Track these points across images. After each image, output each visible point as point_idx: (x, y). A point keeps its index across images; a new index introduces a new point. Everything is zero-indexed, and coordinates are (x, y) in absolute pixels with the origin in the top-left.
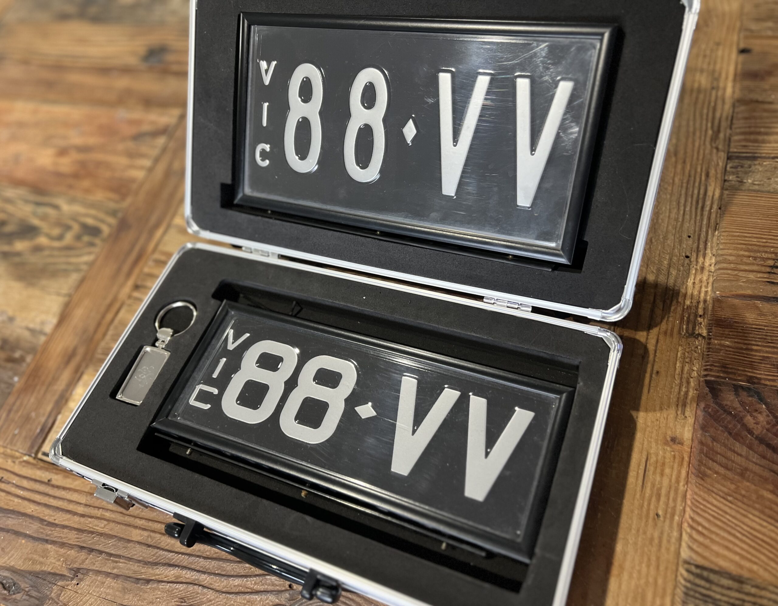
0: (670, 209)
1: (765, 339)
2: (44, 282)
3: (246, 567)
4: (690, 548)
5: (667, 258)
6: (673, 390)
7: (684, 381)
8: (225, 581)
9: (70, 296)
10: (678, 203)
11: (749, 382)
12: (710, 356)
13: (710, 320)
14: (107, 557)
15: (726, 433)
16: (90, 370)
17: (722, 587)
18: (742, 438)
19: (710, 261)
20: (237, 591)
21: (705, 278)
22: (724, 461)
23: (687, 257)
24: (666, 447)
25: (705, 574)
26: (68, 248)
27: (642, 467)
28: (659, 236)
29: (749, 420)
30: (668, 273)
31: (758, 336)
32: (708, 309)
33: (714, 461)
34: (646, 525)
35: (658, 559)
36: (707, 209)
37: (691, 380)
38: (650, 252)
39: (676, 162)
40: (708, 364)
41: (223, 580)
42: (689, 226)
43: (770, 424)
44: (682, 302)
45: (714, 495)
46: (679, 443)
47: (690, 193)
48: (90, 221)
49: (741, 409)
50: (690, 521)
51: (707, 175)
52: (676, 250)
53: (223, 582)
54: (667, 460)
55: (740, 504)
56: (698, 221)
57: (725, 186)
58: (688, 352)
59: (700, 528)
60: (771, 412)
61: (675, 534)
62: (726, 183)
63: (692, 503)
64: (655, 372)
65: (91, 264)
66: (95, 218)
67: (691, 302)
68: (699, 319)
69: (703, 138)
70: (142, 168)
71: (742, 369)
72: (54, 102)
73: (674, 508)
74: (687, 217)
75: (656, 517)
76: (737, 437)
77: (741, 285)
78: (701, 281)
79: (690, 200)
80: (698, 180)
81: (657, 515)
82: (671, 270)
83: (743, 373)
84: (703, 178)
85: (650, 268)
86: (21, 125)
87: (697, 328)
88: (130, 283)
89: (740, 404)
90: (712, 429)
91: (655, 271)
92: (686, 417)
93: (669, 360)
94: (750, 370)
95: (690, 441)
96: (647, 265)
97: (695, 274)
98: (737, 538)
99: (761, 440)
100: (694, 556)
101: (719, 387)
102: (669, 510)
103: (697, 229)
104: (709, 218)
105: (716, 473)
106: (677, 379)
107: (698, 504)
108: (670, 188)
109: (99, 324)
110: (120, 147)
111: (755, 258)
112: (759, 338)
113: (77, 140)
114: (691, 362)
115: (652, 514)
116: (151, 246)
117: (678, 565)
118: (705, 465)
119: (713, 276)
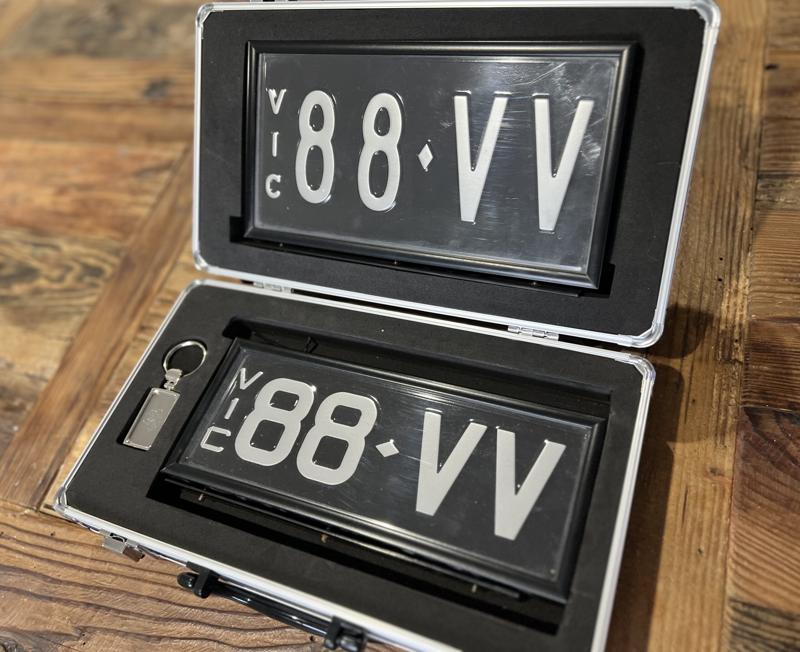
0: (700, 231)
2: (44, 326)
3: (264, 620)
4: (735, 584)
5: (699, 281)
6: (710, 419)
7: (722, 409)
8: (242, 636)
9: (72, 339)
10: (708, 225)
11: (790, 408)
12: (748, 382)
13: (746, 345)
14: (115, 614)
15: (769, 462)
16: (94, 416)
17: (772, 625)
18: (786, 467)
19: (743, 283)
20: (255, 646)
21: (739, 301)
22: (768, 491)
23: (720, 280)
24: (705, 479)
25: (753, 611)
26: (69, 290)
27: (682, 501)
28: (690, 259)
29: (792, 448)
30: (701, 297)
31: (798, 360)
32: (744, 333)
33: (757, 492)
34: (688, 562)
35: (702, 597)
36: (739, 229)
37: (730, 407)
38: (681, 275)
39: (704, 183)
40: (746, 390)
41: (239, 634)
42: (721, 248)
44: (717, 327)
45: (759, 528)
46: (719, 475)
47: (720, 214)
48: (92, 261)
49: (783, 437)
50: (734, 556)
51: (737, 195)
52: (708, 274)
53: (240, 636)
54: (708, 493)
55: (786, 536)
56: (729, 243)
57: (756, 206)
58: (725, 379)
59: (745, 564)
61: (720, 570)
62: (758, 203)
63: (736, 537)
64: (691, 401)
65: (93, 306)
66: (97, 257)
67: (726, 327)
68: (735, 344)
69: (731, 157)
70: (144, 205)
71: (782, 394)
72: (54, 140)
73: (717, 543)
74: (718, 239)
75: (698, 553)
76: (780, 466)
77: (777, 308)
78: (735, 304)
79: (720, 221)
80: (727, 200)
81: (700, 551)
82: (704, 294)
83: (784, 399)
84: (733, 198)
85: (681, 292)
86: (18, 164)
87: (733, 354)
88: (135, 324)
89: (782, 431)
90: (754, 459)
91: (686, 296)
92: (726, 447)
93: (705, 388)
94: (791, 396)
95: (732, 471)
96: (679, 290)
97: (729, 298)
98: (785, 572)
100: (741, 594)
101: (759, 414)
102: (712, 545)
103: (729, 251)
104: (741, 239)
105: (760, 504)
106: (714, 407)
107: (742, 538)
108: (699, 210)
109: (103, 368)
110: (123, 183)
111: (791, 279)
113: (76, 177)
114: (728, 389)
115: (694, 550)
116: (157, 286)
117: (723, 603)
118: (748, 497)
119: (748, 299)
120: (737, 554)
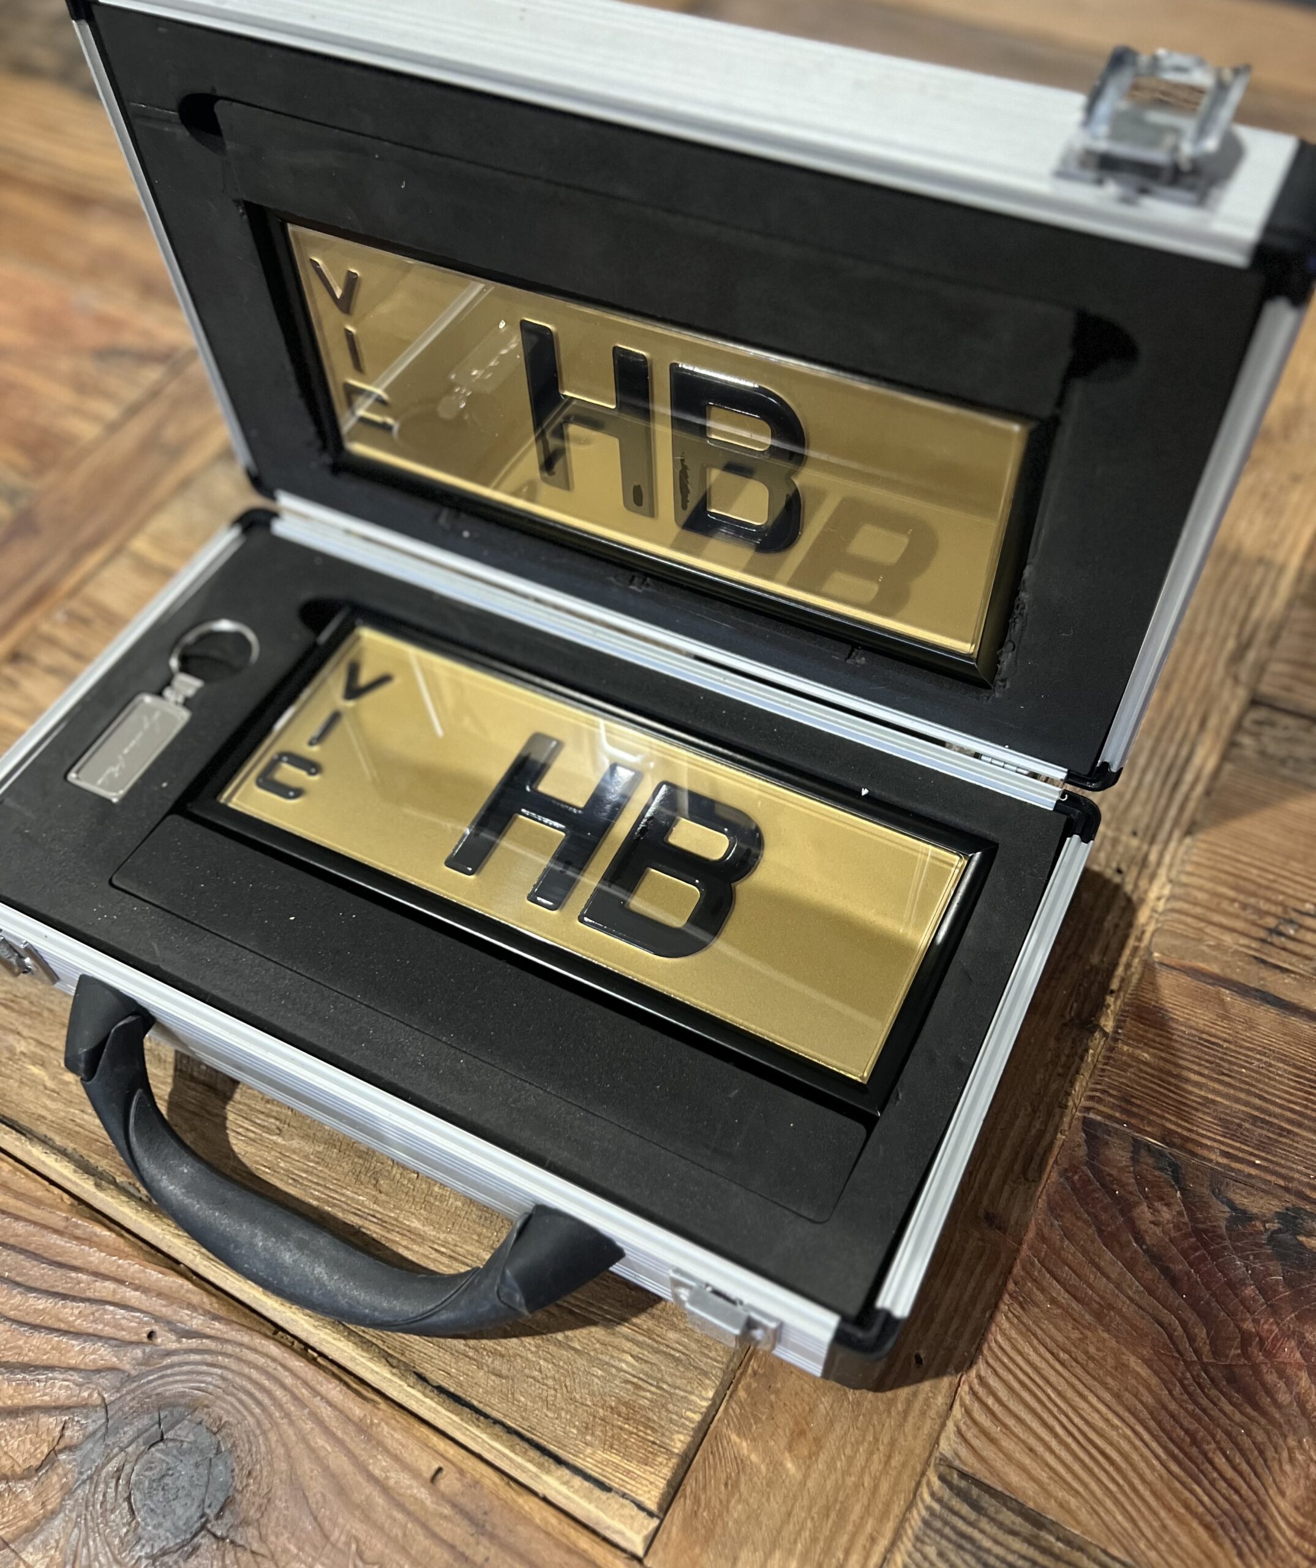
1: (1219, 1065)
4: (959, 1433)
6: (1017, 1122)
7: (1044, 1109)
11: (1165, 1141)
12: (1106, 1073)
13: (1126, 1004)
15: (1094, 1228)
17: (1001, 1525)
18: (1121, 1245)
19: (1161, 889)
21: (1141, 921)
22: (1074, 1280)
23: (1119, 872)
24: (971, 1229)
25: (975, 1491)
29: (1143, 1213)
31: (1207, 1057)
32: (1130, 982)
33: (1055, 1276)
35: (893, 1443)
36: (1186, 788)
37: (1058, 1110)
40: (1099, 1087)
42: (1142, 814)
43: (1180, 1230)
44: (1085, 957)
45: (1035, 1342)
46: (999, 1228)
47: (1161, 750)
49: (1134, 1188)
50: (975, 1382)
51: (1204, 724)
52: (1103, 854)
54: (967, 1256)
55: (1079, 1371)
56: (1160, 807)
57: (1230, 754)
58: (1067, 1056)
59: (990, 1401)
60: (1188, 1209)
61: (941, 1401)
62: (1235, 750)
63: (990, 1348)
67: (1102, 961)
68: (1108, 997)
69: (1215, 651)
71: (1159, 1112)
73: (952, 1351)
74: (1143, 795)
75: (913, 1360)
76: (1110, 1239)
77: (1203, 951)
78: (1131, 925)
79: (1156, 762)
80: (1183, 727)
81: (917, 1357)
83: (1158, 1121)
84: (1194, 729)
87: (1100, 1014)
89: (1136, 1179)
90: (1068, 1216)
92: (1027, 1179)
94: (1173, 1118)
97: (1124, 909)
98: (1056, 1436)
99: (1156, 1258)
100: (963, 1452)
101: (1106, 1137)
102: (942, 1353)
103: (1154, 823)
104: (1182, 808)
105: (1054, 1301)
111: (1244, 906)
112: (1207, 1061)
114: (1067, 1077)
115: (906, 1353)
117: (927, 1463)
118: (1035, 1281)
119: (1157, 921)
120: (980, 1377)
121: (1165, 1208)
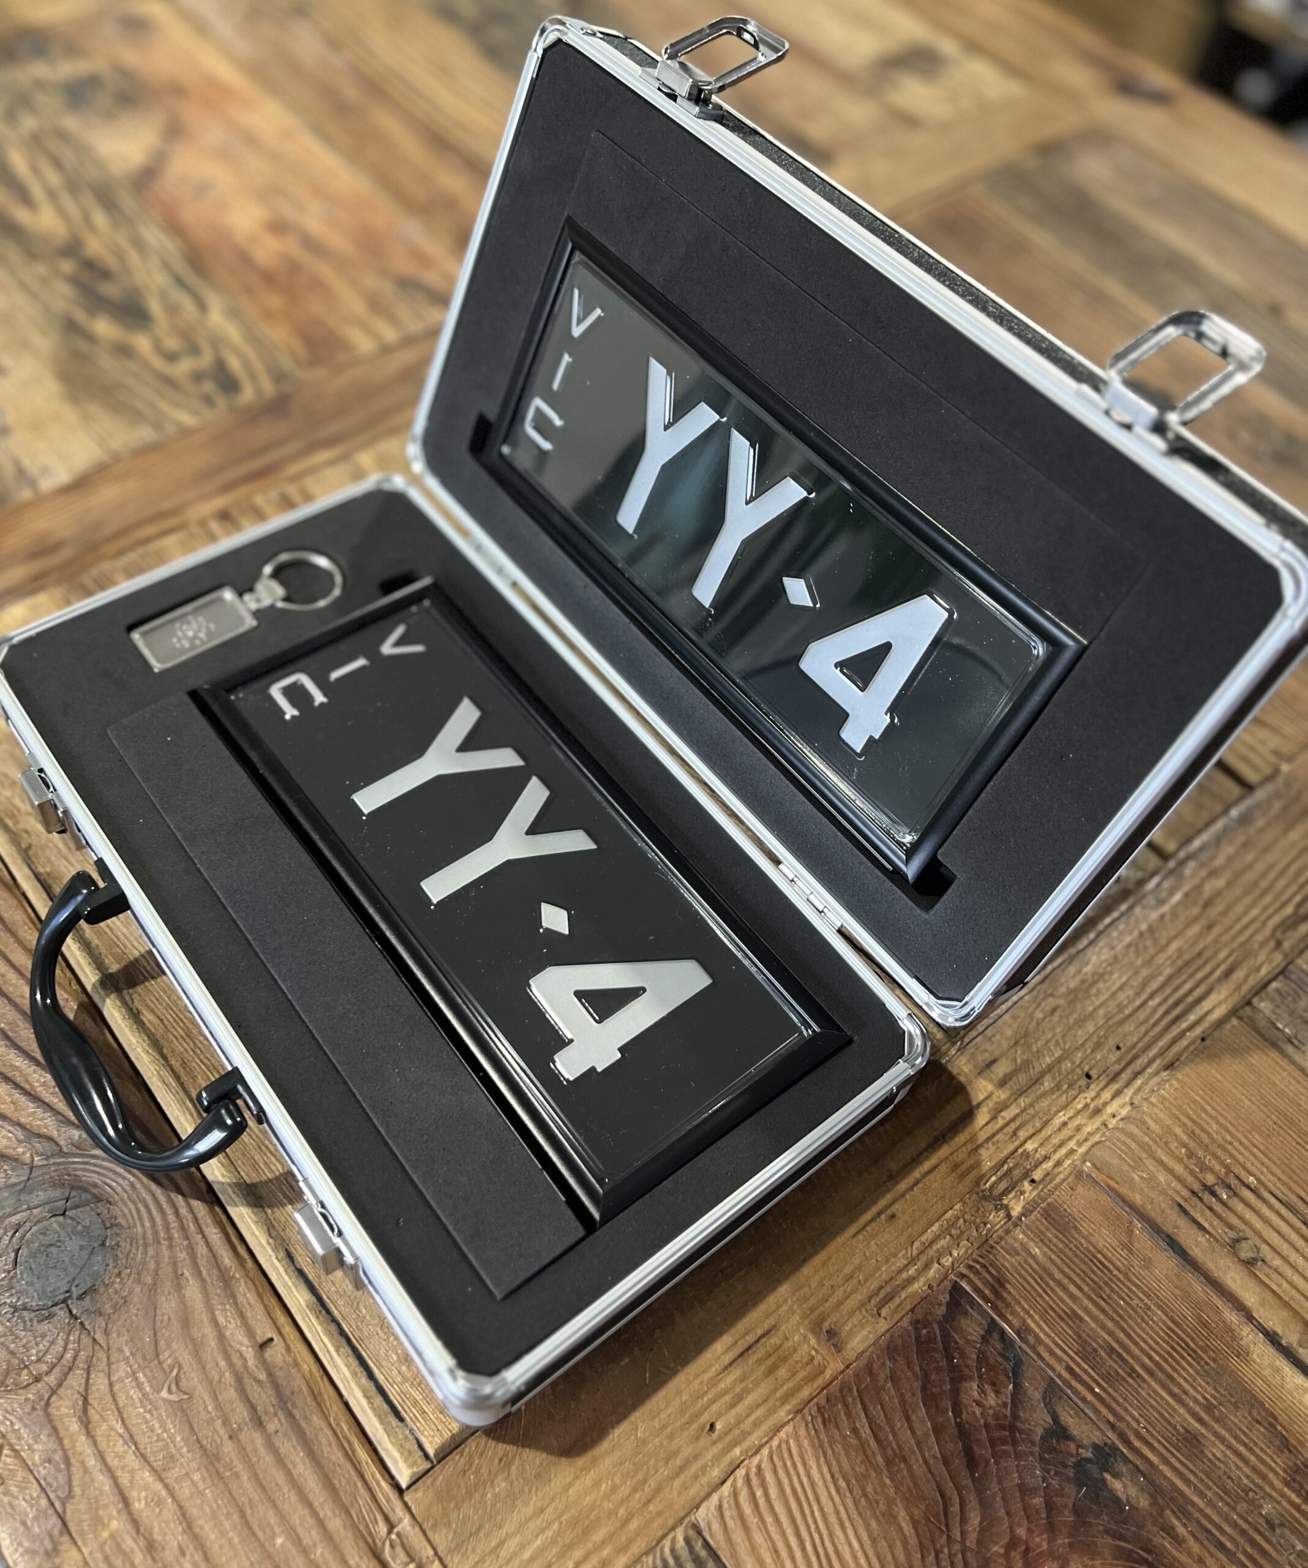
0: (1124, 984)
1: (1101, 1288)
2: (95, 409)
4: (720, 1508)
5: (1057, 1055)
6: (893, 1260)
7: (923, 1259)
9: (116, 458)
10: (1144, 985)
11: (1018, 1333)
12: (994, 1251)
13: (1039, 1197)
15: (920, 1383)
16: (57, 592)
18: (937, 1408)
19: (1119, 1107)
21: (1089, 1129)
22: (881, 1421)
23: (1088, 1076)
24: (810, 1336)
26: (170, 382)
27: (750, 1339)
28: (1072, 1012)
29: (972, 1388)
30: (1038, 1079)
31: (1093, 1276)
32: (1053, 1179)
33: (865, 1409)
34: (682, 1429)
35: (658, 1490)
36: (1184, 1025)
37: (936, 1265)
38: (1038, 1025)
39: (1196, 919)
40: (981, 1260)
42: (1132, 1033)
43: (997, 1419)
44: (1022, 1139)
45: (822, 1460)
46: (835, 1346)
47: (1178, 982)
48: (234, 364)
49: (972, 1364)
50: (754, 1470)
51: (1228, 974)
52: (1080, 1055)
54: (796, 1357)
55: (849, 1501)
56: (1152, 1034)
57: (1241, 1011)
58: (965, 1221)
59: (759, 1493)
60: (1014, 1404)
61: (716, 1473)
62: (1248, 1009)
63: (779, 1446)
64: (889, 1212)
65: (185, 432)
66: (247, 364)
67: (1036, 1150)
68: (1026, 1184)
69: (1270, 911)
70: (375, 335)
71: (1026, 1306)
72: (328, 139)
73: (746, 1434)
74: (1142, 1015)
75: (708, 1427)
76: (930, 1400)
77: (1133, 1179)
78: (1078, 1129)
79: (1168, 991)
80: (1207, 969)
81: (712, 1426)
82: (1048, 1077)
83: (1022, 1313)
84: (1217, 974)
85: (1016, 1051)
86: (251, 139)
87: (1011, 1195)
88: (219, 502)
89: (978, 1357)
90: (903, 1362)
91: (1019, 1061)
92: (879, 1315)
93: (926, 1211)
94: (1037, 1317)
95: (855, 1355)
96: (1016, 1044)
97: (1079, 1112)
98: (803, 1549)
99: (964, 1433)
100: (716, 1526)
101: (967, 1307)
102: (737, 1432)
103: (1140, 1045)
104: (1173, 1042)
105: (855, 1431)
106: (915, 1247)
107: (786, 1456)
108: (1152, 951)
109: (124, 532)
110: (371, 281)
111: (1191, 1154)
112: (1091, 1279)
113: (314, 220)
114: (956, 1241)
115: (706, 1418)
116: (294, 469)
117: (680, 1521)
118: (846, 1406)
119: (1103, 1135)
120: (759, 1468)
121: (992, 1395)
